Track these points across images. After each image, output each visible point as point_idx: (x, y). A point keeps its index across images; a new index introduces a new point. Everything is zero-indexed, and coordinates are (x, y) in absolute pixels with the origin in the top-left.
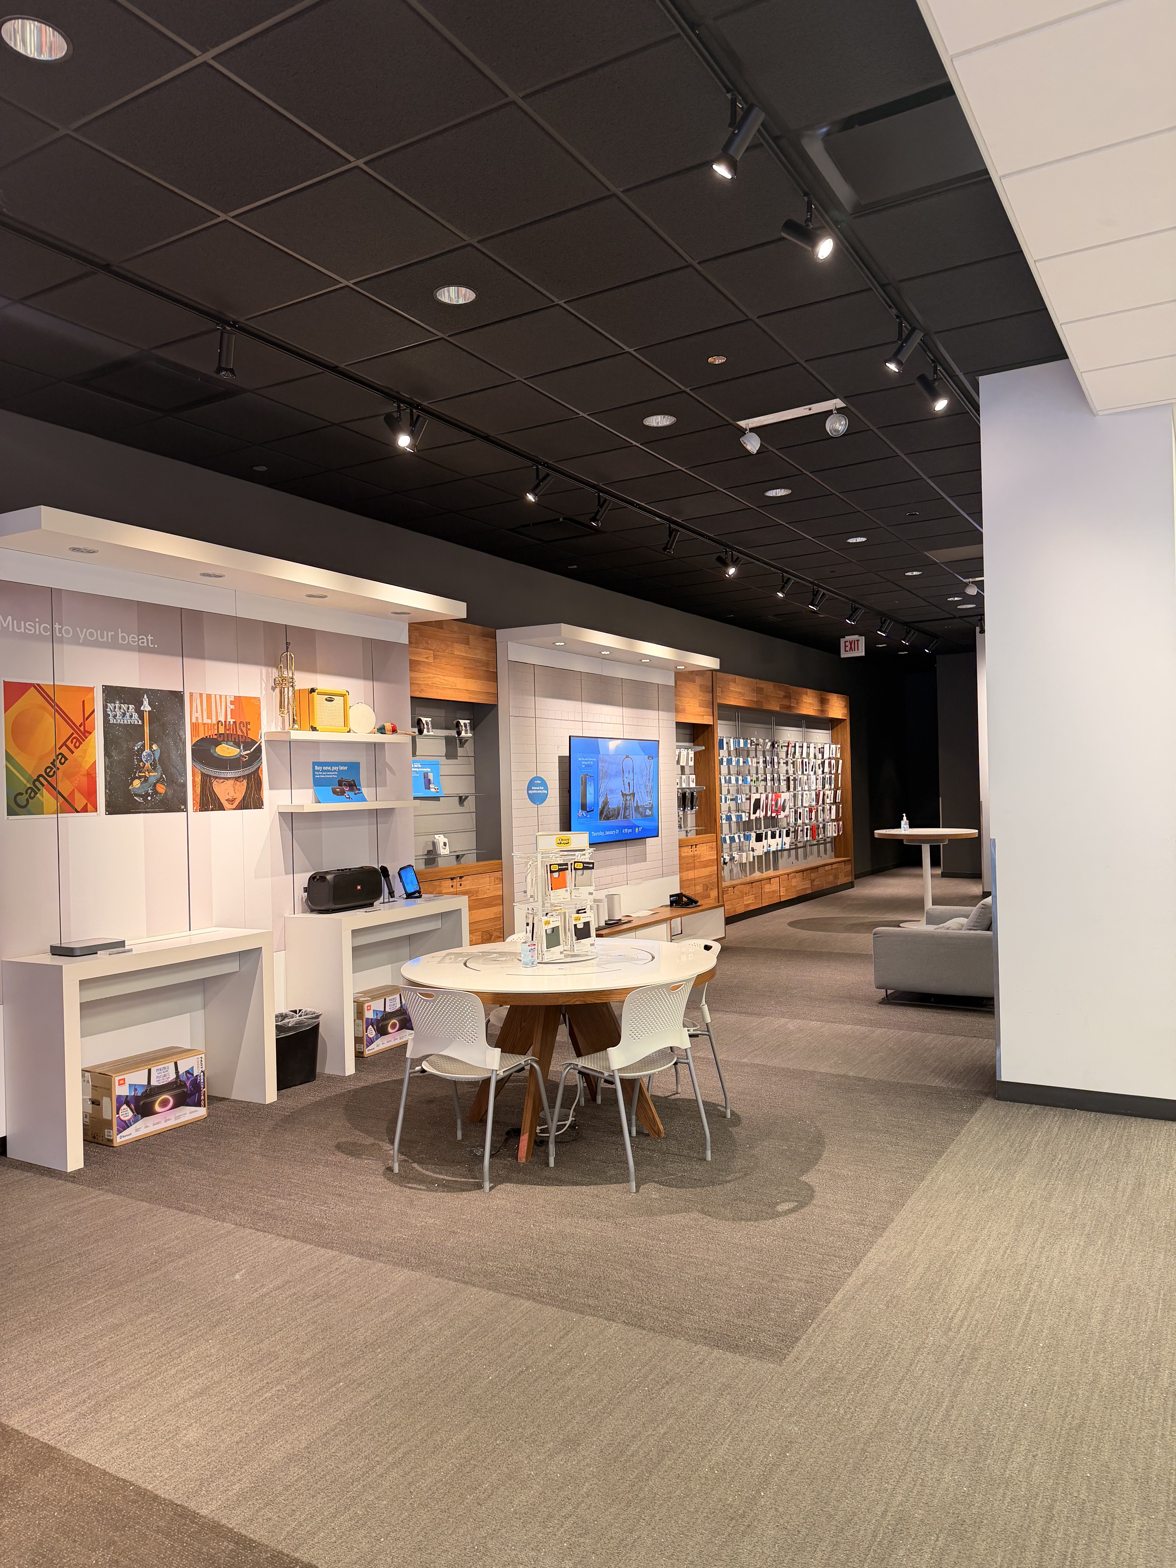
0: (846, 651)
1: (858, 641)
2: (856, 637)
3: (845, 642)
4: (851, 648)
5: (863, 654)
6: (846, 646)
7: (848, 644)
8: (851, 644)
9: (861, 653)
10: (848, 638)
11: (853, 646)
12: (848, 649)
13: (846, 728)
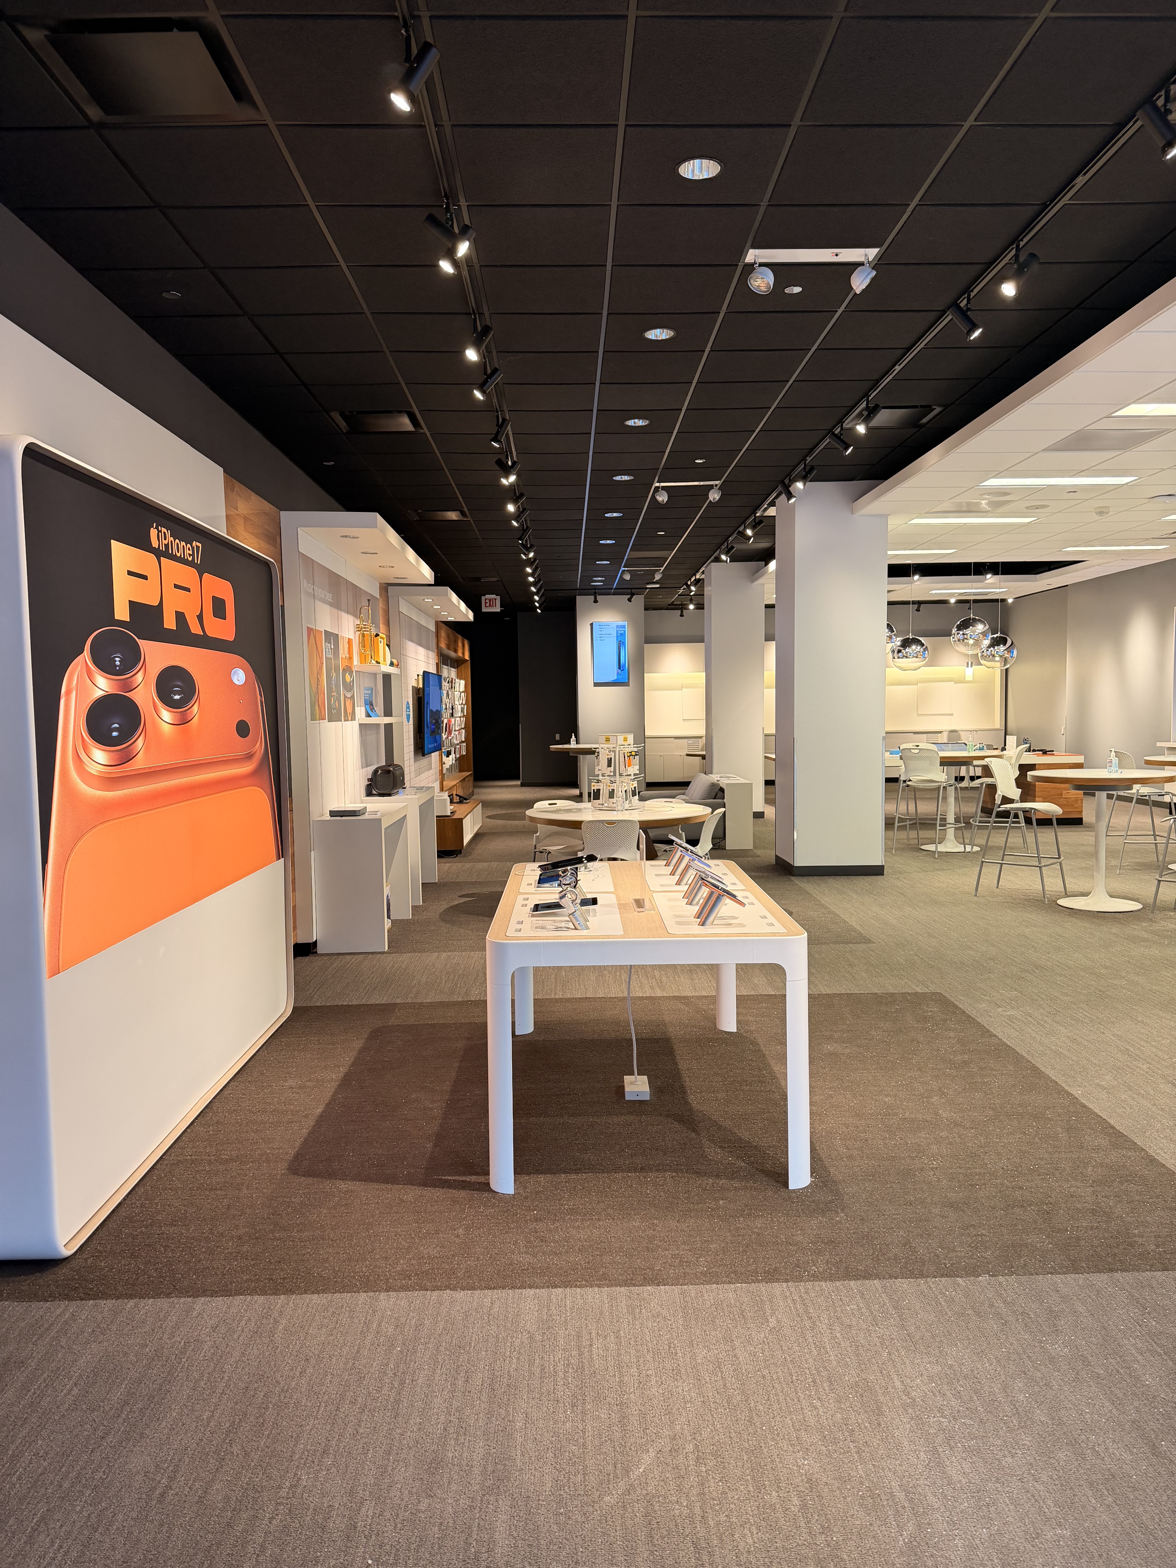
0: (486, 607)
1: (495, 599)
2: (494, 596)
3: (486, 599)
4: (490, 604)
5: (499, 610)
6: (486, 603)
7: (487, 601)
8: (490, 601)
9: (497, 609)
10: (487, 596)
11: (491, 603)
12: (488, 605)
13: (468, 667)
